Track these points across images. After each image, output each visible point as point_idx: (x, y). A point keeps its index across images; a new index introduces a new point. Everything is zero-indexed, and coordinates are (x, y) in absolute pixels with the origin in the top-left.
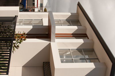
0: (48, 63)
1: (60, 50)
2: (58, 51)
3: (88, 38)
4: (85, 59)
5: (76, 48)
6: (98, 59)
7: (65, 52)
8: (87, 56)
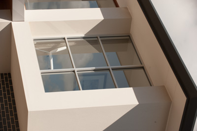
0: (6, 78)
1: (39, 43)
2: (32, 44)
3: (117, 6)
4: (109, 70)
5: (83, 35)
6: (143, 68)
7: (52, 45)
8: (115, 53)
